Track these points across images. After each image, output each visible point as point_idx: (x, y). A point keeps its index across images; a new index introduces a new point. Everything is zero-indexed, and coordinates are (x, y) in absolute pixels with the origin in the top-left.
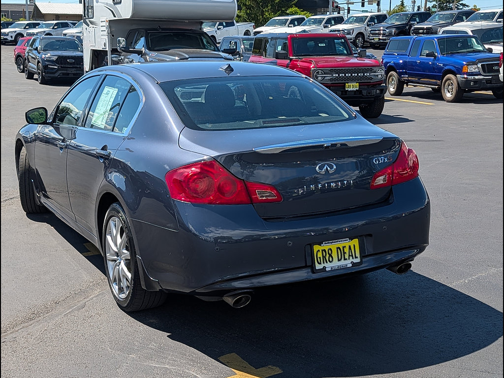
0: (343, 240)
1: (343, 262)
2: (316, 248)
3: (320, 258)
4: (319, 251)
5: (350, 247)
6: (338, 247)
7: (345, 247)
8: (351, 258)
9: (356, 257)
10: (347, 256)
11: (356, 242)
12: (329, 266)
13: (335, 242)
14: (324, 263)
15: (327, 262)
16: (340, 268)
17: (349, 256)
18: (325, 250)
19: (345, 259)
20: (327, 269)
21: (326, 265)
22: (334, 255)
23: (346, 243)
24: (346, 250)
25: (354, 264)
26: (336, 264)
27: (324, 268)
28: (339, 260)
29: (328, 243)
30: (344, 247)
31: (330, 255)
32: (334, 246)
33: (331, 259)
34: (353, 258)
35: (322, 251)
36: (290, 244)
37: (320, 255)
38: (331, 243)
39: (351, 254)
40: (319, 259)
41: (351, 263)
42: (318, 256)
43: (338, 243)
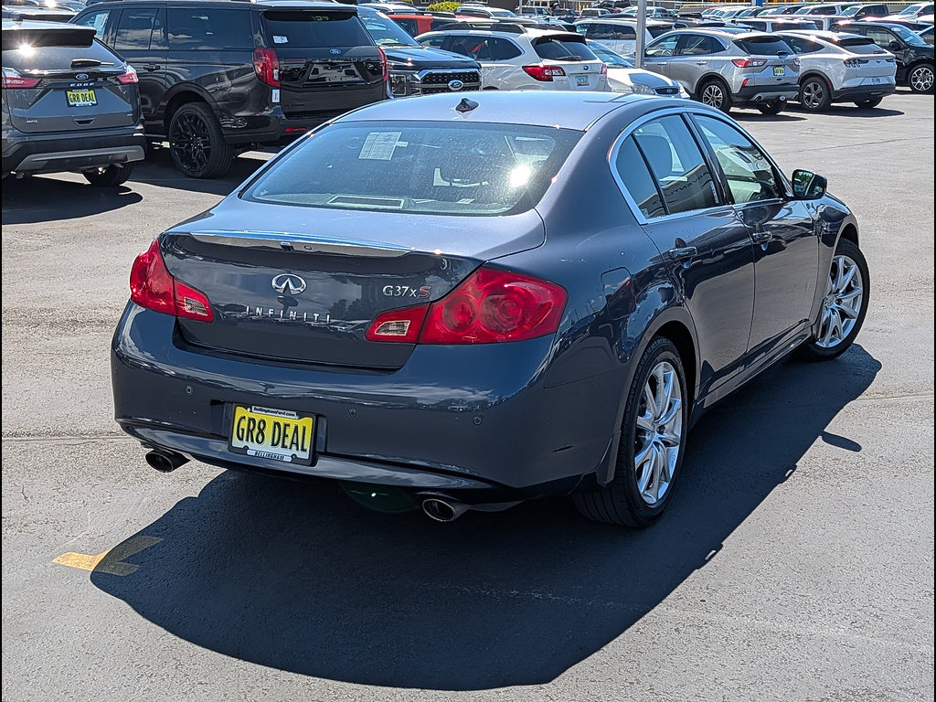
0: (287, 412)
1: (278, 450)
2: (240, 412)
3: (243, 430)
4: (244, 417)
5: (296, 427)
6: (277, 421)
7: (289, 425)
8: (294, 447)
9: (303, 450)
10: (288, 442)
11: (307, 423)
12: (253, 448)
13: (272, 412)
14: (247, 440)
15: (252, 441)
16: (271, 458)
17: (292, 443)
18: (254, 420)
19: (284, 446)
20: (249, 452)
21: (249, 444)
22: (268, 432)
23: (291, 420)
24: (290, 431)
25: (295, 459)
26: (266, 448)
27: (246, 448)
28: (273, 445)
29: (261, 410)
30: (287, 425)
31: (261, 431)
32: (270, 418)
33: (260, 439)
34: (297, 449)
35: (250, 419)
36: (189, 390)
37: (244, 425)
38: (266, 411)
39: (295, 441)
40: (241, 431)
41: (292, 457)
42: (241, 426)
43: (278, 414)
